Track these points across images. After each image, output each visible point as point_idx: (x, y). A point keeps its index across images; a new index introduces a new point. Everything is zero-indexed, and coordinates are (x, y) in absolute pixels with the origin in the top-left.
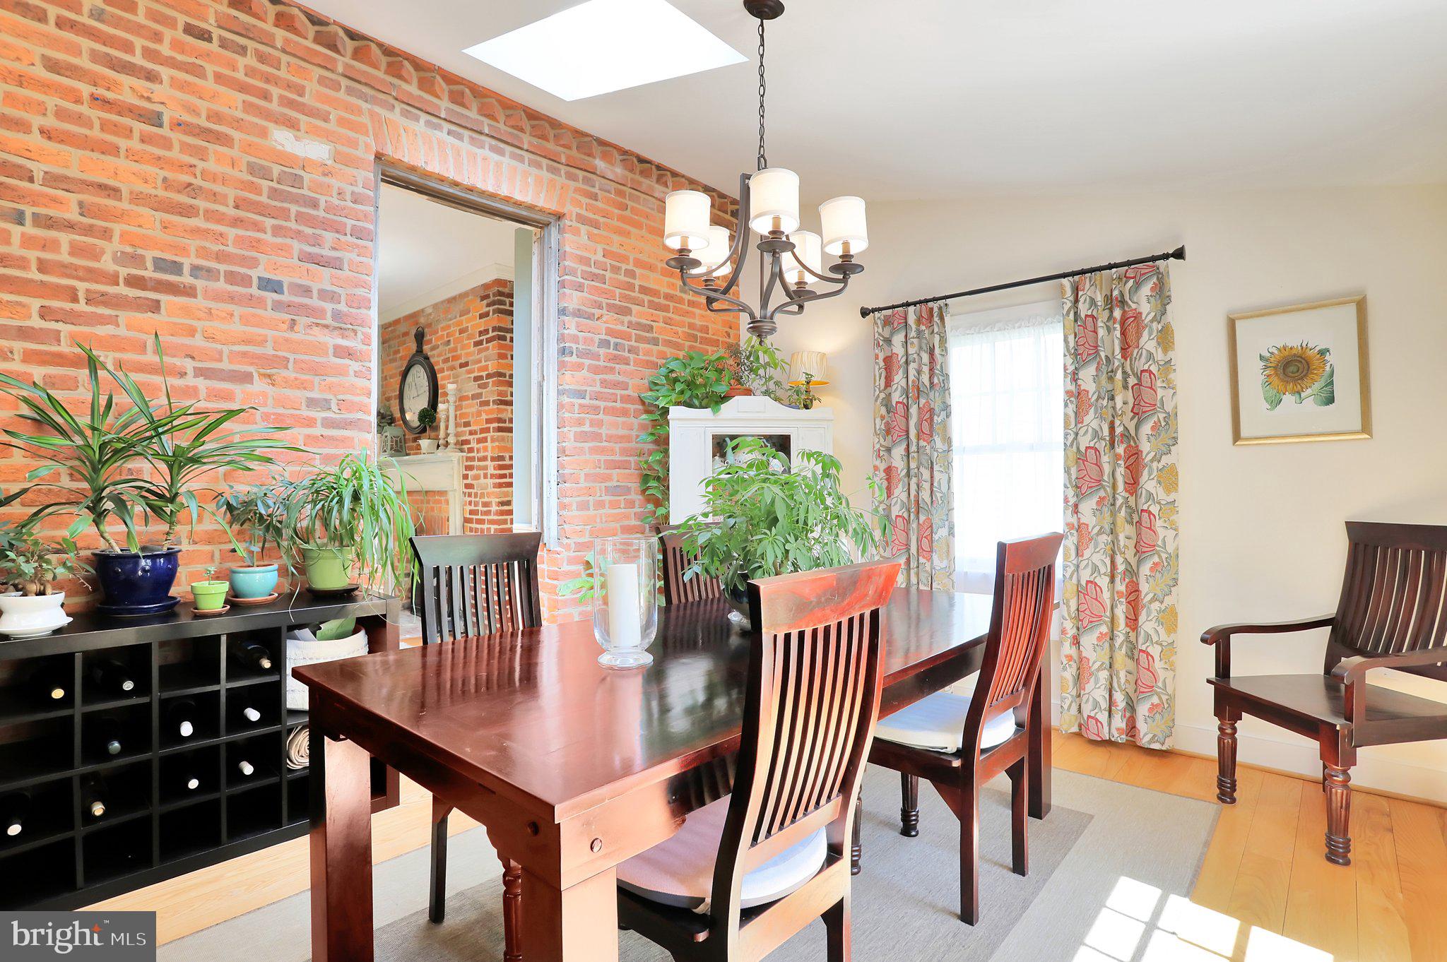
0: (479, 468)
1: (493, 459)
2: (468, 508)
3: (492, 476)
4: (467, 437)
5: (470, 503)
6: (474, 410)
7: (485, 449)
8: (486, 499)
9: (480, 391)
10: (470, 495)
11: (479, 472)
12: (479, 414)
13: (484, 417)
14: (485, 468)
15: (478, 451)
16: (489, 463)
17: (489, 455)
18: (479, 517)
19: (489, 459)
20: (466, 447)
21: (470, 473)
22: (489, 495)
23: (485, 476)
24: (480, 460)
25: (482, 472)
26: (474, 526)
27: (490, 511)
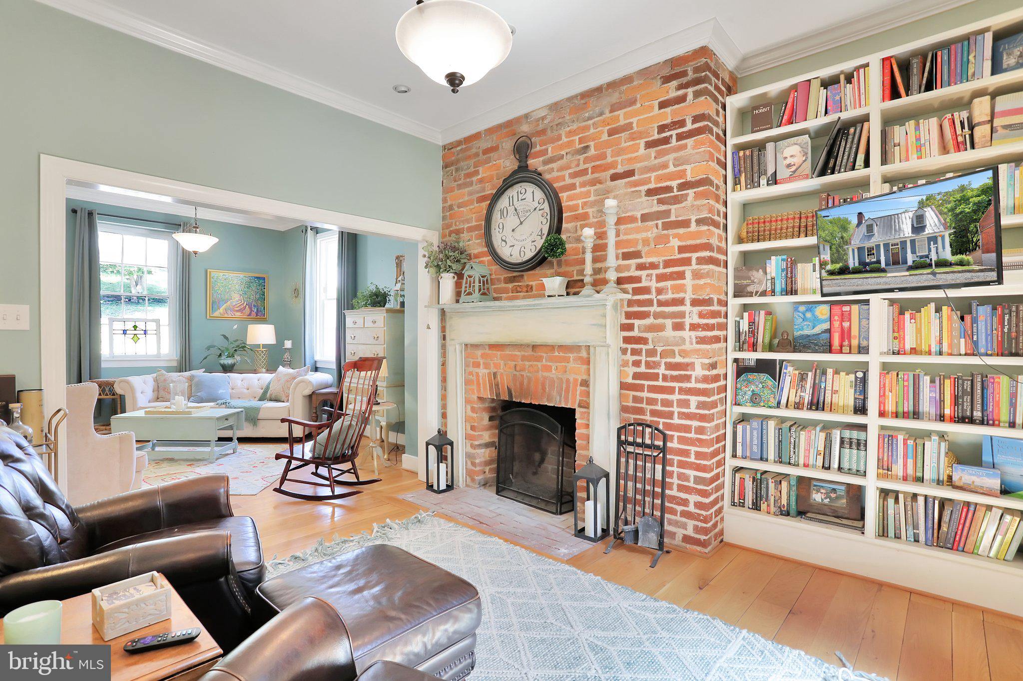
0: (657, 316)
1: (695, 303)
2: (633, 370)
3: (694, 327)
4: (634, 273)
5: (637, 364)
6: (650, 235)
7: (681, 288)
8: (678, 359)
9: (663, 208)
10: (635, 352)
11: (660, 321)
12: (662, 240)
13: (675, 243)
14: (682, 315)
15: (659, 291)
16: (687, 308)
17: (688, 296)
18: (660, 383)
19: (688, 302)
20: (629, 287)
21: (637, 322)
22: (683, 353)
23: (678, 327)
24: (661, 304)
25: (669, 323)
26: (645, 394)
27: (690, 376)
